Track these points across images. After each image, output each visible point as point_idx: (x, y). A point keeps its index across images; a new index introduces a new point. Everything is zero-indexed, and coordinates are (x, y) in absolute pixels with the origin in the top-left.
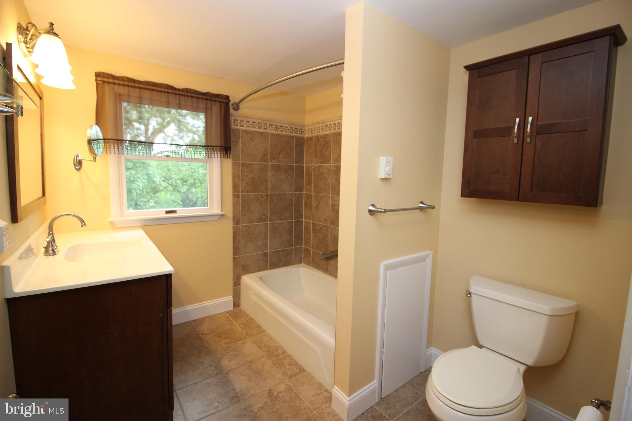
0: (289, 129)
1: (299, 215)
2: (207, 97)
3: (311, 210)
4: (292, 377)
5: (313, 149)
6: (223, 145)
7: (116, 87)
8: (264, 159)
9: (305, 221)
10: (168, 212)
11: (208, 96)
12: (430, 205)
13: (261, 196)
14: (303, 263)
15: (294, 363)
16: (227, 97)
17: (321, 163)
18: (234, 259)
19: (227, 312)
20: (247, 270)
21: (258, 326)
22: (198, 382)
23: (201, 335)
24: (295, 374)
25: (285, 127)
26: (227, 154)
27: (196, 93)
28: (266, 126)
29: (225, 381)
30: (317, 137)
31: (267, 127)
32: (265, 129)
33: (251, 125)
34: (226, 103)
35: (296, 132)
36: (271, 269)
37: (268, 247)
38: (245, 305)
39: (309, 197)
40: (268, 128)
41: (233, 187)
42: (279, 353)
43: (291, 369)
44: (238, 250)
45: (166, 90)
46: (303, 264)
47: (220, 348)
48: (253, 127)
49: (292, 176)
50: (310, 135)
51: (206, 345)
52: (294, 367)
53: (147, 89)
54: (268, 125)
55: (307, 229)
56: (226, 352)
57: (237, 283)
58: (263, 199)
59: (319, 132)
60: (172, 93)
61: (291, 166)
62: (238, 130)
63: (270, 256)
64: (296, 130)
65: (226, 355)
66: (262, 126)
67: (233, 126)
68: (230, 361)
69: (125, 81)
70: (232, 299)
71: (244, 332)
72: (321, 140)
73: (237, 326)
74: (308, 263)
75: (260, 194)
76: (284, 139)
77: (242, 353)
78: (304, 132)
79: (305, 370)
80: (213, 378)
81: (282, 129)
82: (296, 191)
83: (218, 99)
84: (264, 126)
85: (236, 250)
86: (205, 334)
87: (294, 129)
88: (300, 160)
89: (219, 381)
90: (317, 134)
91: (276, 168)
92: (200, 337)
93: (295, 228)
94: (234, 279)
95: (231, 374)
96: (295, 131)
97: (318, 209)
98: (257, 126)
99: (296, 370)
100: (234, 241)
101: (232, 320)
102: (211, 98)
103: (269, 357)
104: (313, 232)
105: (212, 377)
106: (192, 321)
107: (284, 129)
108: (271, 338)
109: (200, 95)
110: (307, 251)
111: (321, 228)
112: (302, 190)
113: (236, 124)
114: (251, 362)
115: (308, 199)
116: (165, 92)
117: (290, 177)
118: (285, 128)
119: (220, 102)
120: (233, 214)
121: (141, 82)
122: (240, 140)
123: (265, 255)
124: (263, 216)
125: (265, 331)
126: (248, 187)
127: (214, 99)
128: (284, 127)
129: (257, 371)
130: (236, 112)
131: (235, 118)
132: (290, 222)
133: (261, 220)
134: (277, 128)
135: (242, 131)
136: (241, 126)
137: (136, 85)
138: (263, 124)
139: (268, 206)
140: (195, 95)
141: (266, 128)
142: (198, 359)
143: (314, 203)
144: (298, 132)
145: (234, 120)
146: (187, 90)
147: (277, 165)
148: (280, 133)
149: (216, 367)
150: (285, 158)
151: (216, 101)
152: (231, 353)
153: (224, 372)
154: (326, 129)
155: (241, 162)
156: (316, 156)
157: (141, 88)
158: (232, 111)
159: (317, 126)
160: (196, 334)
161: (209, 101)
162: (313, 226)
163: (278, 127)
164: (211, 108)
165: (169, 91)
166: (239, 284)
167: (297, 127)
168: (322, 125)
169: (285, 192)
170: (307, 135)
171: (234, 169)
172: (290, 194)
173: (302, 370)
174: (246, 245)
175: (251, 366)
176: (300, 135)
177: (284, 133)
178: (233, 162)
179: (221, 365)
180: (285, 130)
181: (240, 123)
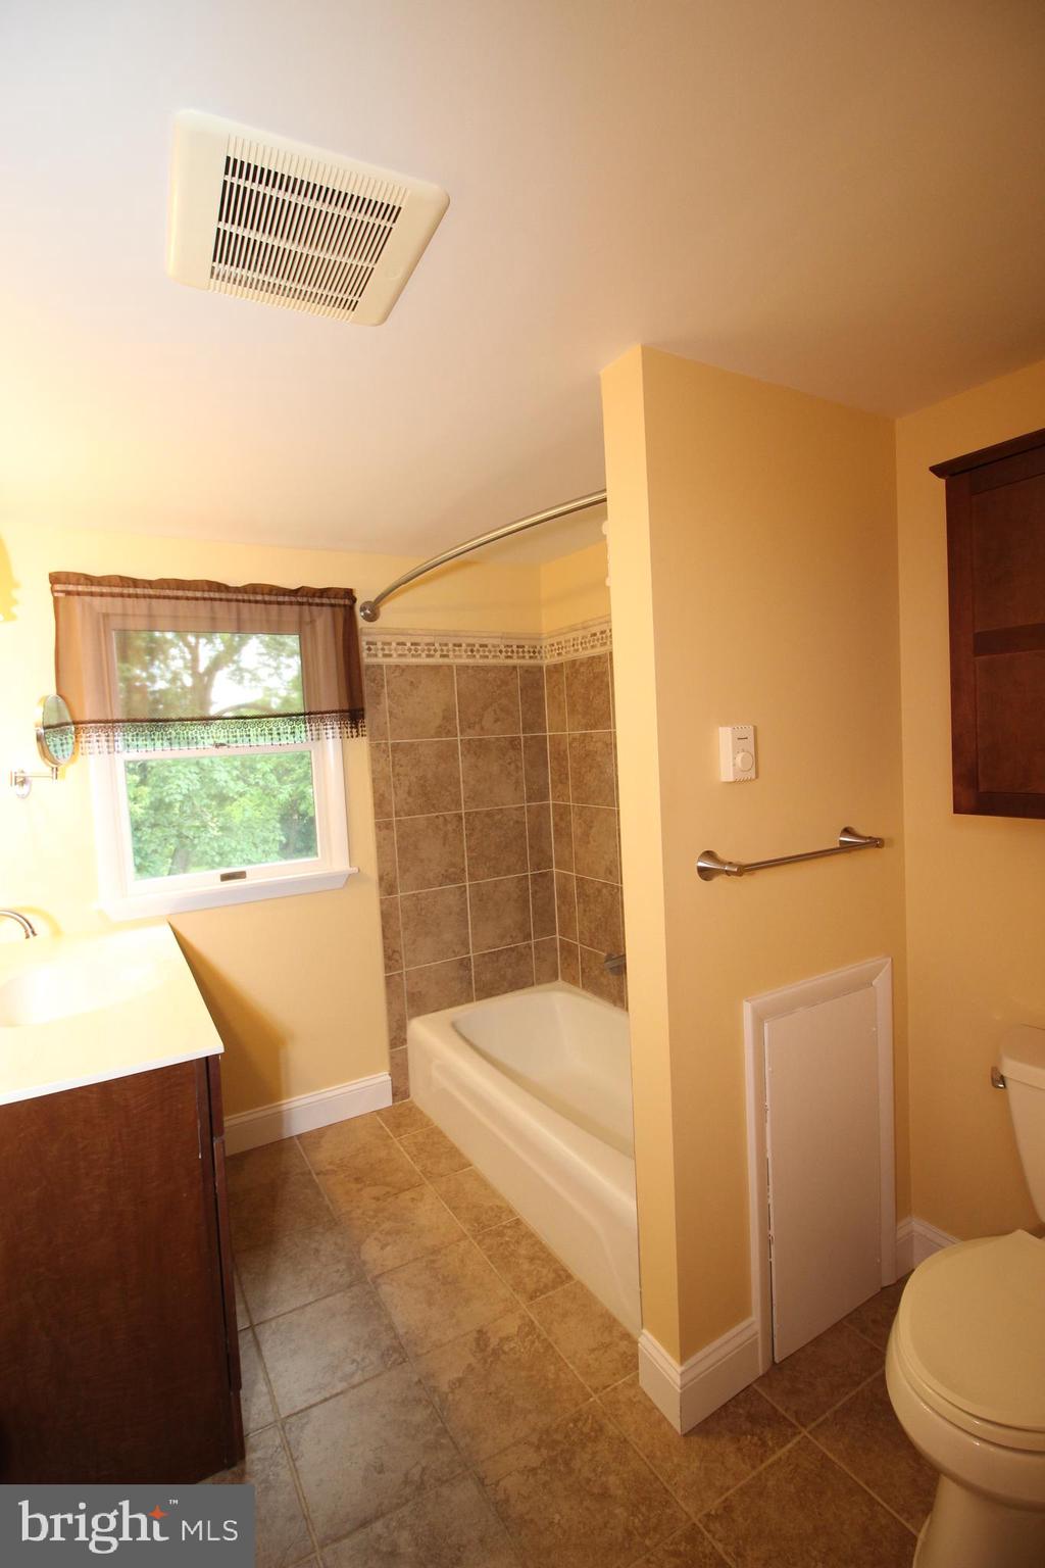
0: (504, 650)
1: (542, 860)
2: (300, 599)
3: (570, 844)
4: (536, 1297)
5: (565, 692)
6: (346, 707)
7: (97, 601)
8: (445, 729)
9: (558, 873)
10: (226, 877)
11: (302, 596)
12: (870, 838)
13: (445, 820)
14: (560, 979)
15: (542, 1255)
16: (349, 594)
17: (587, 726)
18: (388, 980)
19: (378, 1112)
20: (420, 1004)
21: (454, 1152)
22: (306, 1305)
23: (314, 1176)
24: (546, 1286)
25: (494, 646)
26: (357, 727)
27: (274, 592)
28: (445, 648)
29: (371, 1303)
30: (574, 662)
31: (448, 651)
32: (442, 656)
33: (410, 650)
34: (345, 606)
35: (521, 654)
36: (479, 999)
37: (468, 944)
38: (419, 1096)
39: (563, 813)
40: (451, 653)
41: (375, 805)
42: (505, 1227)
43: (535, 1272)
44: (396, 956)
45: (206, 595)
46: (560, 982)
47: (359, 1211)
48: (413, 656)
49: (519, 765)
50: (556, 660)
51: (327, 1202)
52: (543, 1267)
53: (165, 597)
54: (450, 646)
55: (564, 895)
56: (374, 1221)
57: (398, 1038)
58: (450, 827)
59: (577, 650)
60: (221, 600)
61: (513, 740)
62: (380, 666)
63: (475, 966)
64: (521, 650)
65: (373, 1231)
66: (435, 651)
67: (366, 659)
68: (382, 1248)
69: (115, 586)
70: (390, 1078)
71: (417, 1169)
72: (582, 669)
73: (402, 1149)
74: (573, 981)
75: (443, 816)
76: (491, 676)
77: (413, 1224)
78: (539, 652)
79: (569, 1277)
80: (342, 1294)
81: (484, 651)
82: (530, 799)
83: (325, 601)
84: (442, 650)
85: (391, 958)
86: (326, 1173)
87: (515, 648)
88: (534, 722)
89: (355, 1302)
90: (572, 656)
91: (477, 749)
92: (314, 1181)
93: (535, 893)
94: (390, 1029)
95: (385, 1283)
96: (518, 652)
97: (588, 843)
98: (423, 651)
99: (547, 1275)
100: (385, 937)
101: (390, 1133)
102: (310, 601)
103: (480, 1237)
104: (578, 902)
105: (340, 1291)
106: (295, 1139)
107: (490, 651)
108: (484, 1184)
109: (284, 595)
110: (568, 950)
111: (599, 891)
112: (546, 797)
113: (373, 652)
114: (435, 1251)
115: (561, 819)
116: (204, 599)
117: (513, 766)
118: (493, 649)
119: (332, 605)
120: (379, 869)
121: (150, 584)
122: (385, 690)
123: (464, 964)
124: (453, 870)
125: (470, 1165)
126: (410, 800)
127: (317, 600)
128: (490, 647)
129: (448, 1276)
130: (371, 624)
131: (370, 639)
132: (520, 879)
133: (448, 878)
134: (472, 651)
135: (389, 667)
136: (385, 656)
137: (139, 591)
138: (437, 645)
139: (462, 841)
140: (273, 598)
141: (445, 653)
142: (307, 1241)
143: (576, 829)
144: (526, 654)
145: (368, 643)
146: (254, 589)
147: (480, 740)
148: (481, 662)
149: (350, 1266)
150: (496, 720)
151: (322, 605)
152: (387, 1226)
153: (369, 1279)
154: (592, 644)
155: (390, 742)
156: (572, 711)
157: (150, 597)
158: (362, 623)
159: (570, 636)
160: (303, 1174)
161: (306, 608)
162: (578, 887)
163: (475, 649)
164: (312, 622)
165: (212, 595)
166: (404, 1041)
167: (522, 643)
168: (580, 634)
169: (503, 804)
170: (548, 660)
171: (374, 760)
172: (516, 809)
173: (563, 1276)
174: (413, 943)
175: (433, 1261)
176: (532, 662)
177: (491, 661)
178: (370, 745)
179: (363, 1258)
180: (493, 654)
181: (383, 649)
